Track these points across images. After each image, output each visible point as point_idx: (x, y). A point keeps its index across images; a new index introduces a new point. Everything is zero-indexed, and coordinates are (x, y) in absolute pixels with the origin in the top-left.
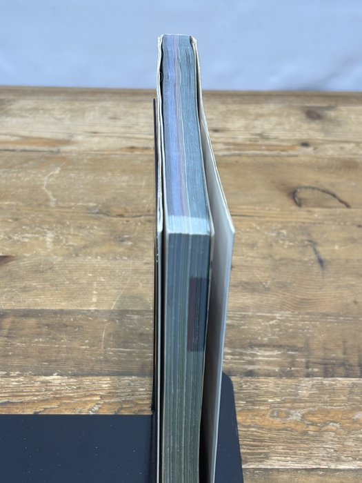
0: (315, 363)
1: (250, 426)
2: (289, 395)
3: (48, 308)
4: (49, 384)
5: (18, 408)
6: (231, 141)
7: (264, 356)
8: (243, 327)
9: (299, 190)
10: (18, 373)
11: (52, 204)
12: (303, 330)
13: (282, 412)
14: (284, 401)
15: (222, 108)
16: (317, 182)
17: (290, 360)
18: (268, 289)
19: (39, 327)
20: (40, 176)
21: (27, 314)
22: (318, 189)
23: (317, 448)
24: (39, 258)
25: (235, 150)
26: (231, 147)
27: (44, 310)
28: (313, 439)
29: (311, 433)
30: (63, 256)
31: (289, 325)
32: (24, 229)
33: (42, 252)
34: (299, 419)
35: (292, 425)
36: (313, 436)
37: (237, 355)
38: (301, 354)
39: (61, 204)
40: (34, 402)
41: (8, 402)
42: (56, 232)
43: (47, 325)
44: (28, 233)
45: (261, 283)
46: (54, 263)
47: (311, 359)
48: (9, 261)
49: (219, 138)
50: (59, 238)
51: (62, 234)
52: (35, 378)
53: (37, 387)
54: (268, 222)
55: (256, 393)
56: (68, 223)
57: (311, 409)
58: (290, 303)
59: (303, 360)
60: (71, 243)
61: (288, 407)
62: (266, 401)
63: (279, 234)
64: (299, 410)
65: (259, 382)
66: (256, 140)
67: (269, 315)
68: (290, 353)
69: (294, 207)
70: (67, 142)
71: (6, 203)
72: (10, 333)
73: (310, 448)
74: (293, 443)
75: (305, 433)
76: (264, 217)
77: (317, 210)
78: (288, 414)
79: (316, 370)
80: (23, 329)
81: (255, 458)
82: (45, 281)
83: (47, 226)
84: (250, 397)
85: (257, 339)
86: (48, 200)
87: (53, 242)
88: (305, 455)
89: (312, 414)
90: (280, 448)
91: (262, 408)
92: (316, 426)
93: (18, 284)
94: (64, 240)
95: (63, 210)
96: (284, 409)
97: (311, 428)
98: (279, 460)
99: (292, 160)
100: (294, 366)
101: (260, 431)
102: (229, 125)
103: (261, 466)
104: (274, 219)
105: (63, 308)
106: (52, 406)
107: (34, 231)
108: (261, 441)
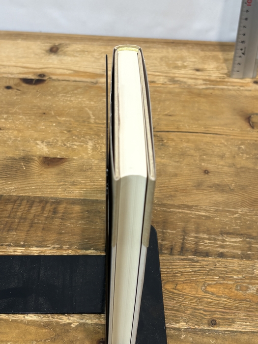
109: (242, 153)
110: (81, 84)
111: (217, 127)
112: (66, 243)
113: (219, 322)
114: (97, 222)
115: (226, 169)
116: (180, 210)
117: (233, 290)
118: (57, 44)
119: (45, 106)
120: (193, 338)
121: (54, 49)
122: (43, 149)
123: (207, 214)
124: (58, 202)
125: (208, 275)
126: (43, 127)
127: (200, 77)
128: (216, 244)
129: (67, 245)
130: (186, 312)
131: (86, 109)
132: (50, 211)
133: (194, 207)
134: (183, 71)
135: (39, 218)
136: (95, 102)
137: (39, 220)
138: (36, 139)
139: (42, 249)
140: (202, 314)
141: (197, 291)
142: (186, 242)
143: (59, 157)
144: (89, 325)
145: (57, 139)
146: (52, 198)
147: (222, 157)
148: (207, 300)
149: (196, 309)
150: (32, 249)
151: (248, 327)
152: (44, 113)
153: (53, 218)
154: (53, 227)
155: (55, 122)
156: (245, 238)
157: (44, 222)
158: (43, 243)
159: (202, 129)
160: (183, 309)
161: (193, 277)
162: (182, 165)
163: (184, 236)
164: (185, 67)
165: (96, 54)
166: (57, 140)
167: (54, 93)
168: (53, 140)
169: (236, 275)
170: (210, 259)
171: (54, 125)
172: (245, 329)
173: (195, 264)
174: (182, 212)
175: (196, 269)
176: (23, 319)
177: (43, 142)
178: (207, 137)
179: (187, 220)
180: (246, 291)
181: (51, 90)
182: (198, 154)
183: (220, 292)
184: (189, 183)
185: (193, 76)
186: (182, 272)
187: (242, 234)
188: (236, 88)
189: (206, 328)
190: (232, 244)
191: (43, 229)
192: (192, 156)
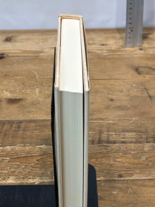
0: (150, 137)
1: (125, 163)
2: (140, 150)
3: (39, 119)
4: (42, 149)
5: (30, 158)
6: (109, 49)
7: (129, 135)
8: (119, 124)
9: (139, 68)
10: (29, 145)
11: (37, 77)
12: (144, 124)
13: (137, 157)
14: (138, 153)
15: (105, 35)
16: (146, 64)
17: (139, 136)
18: (129, 109)
19: (36, 127)
20: (31, 66)
21: (31, 121)
22: (147, 67)
23: (153, 170)
24: (34, 99)
25: (111, 53)
26: (110, 51)
27: (37, 120)
28: (151, 167)
29: (150, 165)
30: (43, 98)
31: (138, 122)
32: (27, 88)
33: (35, 97)
34: (145, 159)
35: (142, 162)
36: (151, 166)
37: (117, 135)
38: (144, 134)
39: (41, 77)
40: (36, 156)
41: (26, 156)
42: (40, 88)
43: (39, 126)
44: (28, 89)
45: (126, 106)
46: (40, 101)
47: (148, 136)
48: (22, 101)
49: (104, 48)
50: (41, 91)
51: (42, 89)
52: (36, 146)
53: (37, 150)
54: (127, 81)
55: (126, 150)
56: (44, 85)
57: (149, 155)
58: (138, 114)
59: (145, 136)
60: (46, 93)
61: (140, 155)
62: (131, 153)
63: (132, 86)
64: (145, 156)
65: (127, 145)
66: (120, 48)
67: (130, 119)
68: (139, 133)
69: (138, 75)
70: (41, 52)
71: (19, 77)
72: (24, 129)
73: (150, 171)
74: (143, 169)
75: (148, 165)
76: (125, 79)
77: (147, 76)
78: (140, 158)
79: (150, 140)
80: (30, 127)
81: (128, 175)
82: (37, 108)
83: (36, 86)
84: (124, 152)
85: (125, 128)
86: (35, 76)
87: (39, 93)
88: (148, 173)
89: (150, 157)
90: (138, 171)
91: (129, 155)
92: (152, 162)
93: (26, 110)
94: (43, 92)
95: (42, 80)
96: (138, 156)
97: (150, 163)
98: (138, 176)
99: (135, 56)
100: (141, 138)
101: (129, 165)
102: (108, 43)
103: (130, 178)
104: (129, 80)
105: (45, 119)
106: (44, 157)
107: (31, 88)
108: (130, 169)
109: (133, 88)
110: (28, 58)
111: (117, 76)
112: (27, 143)
113: (124, 175)
114: (45, 131)
115: (124, 98)
116: (97, 121)
117: (132, 159)
118: (10, 36)
119: (6, 71)
120: (109, 184)
121: (9, 39)
122: (8, 95)
123: (114, 122)
124: (20, 122)
125: (116, 153)
126: (6, 83)
127: (105, 49)
128: (120, 137)
129: (28, 144)
130: (104, 172)
131: (33, 71)
132: (15, 127)
133: (105, 119)
134: (93, 46)
135: (9, 131)
136: (38, 67)
137: (9, 132)
138: (2, 90)
139: (13, 147)
140: (114, 172)
141: (110, 161)
142: (101, 137)
143: (18, 98)
144: (46, 182)
145: (16, 88)
146: (16, 120)
147: (121, 91)
148: (116, 165)
149: (110, 170)
150: (7, 147)
151: (142, 177)
152: (6, 75)
153: (18, 131)
154: (18, 135)
155: (13, 80)
156: (137, 133)
157: (12, 133)
158: (13, 144)
159: (108, 77)
160: (102, 170)
161: (107, 154)
162: (97, 97)
163: (100, 134)
164: (94, 44)
165: (36, 40)
166: (16, 90)
167: (11, 64)
168: (13, 89)
169: (133, 152)
170: (117, 144)
171: (13, 81)
172: (140, 178)
173: (108, 148)
174: (98, 122)
175: (109, 150)
176: (5, 182)
177: (7, 91)
178: (111, 81)
179: (101, 126)
180: (139, 159)
181: (9, 62)
182: (106, 91)
183: (124, 161)
184: (102, 107)
185: (100, 49)
186: (100, 152)
187: (135, 131)
188: (128, 53)
189: (116, 179)
190: (129, 136)
191: (13, 137)
192: (102, 92)
